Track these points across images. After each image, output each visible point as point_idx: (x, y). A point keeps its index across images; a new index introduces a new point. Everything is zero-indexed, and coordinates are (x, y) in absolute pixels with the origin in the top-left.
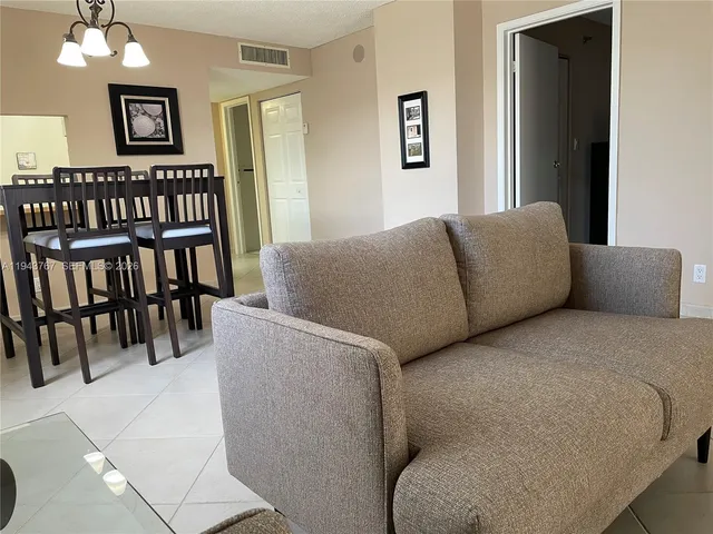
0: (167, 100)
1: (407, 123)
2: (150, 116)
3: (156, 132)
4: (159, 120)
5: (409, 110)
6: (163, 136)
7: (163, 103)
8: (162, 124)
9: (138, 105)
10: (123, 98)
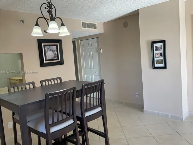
0: (58, 44)
1: (155, 52)
2: (52, 51)
3: (54, 57)
4: (56, 52)
5: (156, 47)
6: (57, 58)
7: (57, 46)
8: (56, 54)
9: (48, 47)
10: (43, 44)
